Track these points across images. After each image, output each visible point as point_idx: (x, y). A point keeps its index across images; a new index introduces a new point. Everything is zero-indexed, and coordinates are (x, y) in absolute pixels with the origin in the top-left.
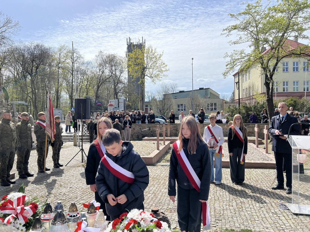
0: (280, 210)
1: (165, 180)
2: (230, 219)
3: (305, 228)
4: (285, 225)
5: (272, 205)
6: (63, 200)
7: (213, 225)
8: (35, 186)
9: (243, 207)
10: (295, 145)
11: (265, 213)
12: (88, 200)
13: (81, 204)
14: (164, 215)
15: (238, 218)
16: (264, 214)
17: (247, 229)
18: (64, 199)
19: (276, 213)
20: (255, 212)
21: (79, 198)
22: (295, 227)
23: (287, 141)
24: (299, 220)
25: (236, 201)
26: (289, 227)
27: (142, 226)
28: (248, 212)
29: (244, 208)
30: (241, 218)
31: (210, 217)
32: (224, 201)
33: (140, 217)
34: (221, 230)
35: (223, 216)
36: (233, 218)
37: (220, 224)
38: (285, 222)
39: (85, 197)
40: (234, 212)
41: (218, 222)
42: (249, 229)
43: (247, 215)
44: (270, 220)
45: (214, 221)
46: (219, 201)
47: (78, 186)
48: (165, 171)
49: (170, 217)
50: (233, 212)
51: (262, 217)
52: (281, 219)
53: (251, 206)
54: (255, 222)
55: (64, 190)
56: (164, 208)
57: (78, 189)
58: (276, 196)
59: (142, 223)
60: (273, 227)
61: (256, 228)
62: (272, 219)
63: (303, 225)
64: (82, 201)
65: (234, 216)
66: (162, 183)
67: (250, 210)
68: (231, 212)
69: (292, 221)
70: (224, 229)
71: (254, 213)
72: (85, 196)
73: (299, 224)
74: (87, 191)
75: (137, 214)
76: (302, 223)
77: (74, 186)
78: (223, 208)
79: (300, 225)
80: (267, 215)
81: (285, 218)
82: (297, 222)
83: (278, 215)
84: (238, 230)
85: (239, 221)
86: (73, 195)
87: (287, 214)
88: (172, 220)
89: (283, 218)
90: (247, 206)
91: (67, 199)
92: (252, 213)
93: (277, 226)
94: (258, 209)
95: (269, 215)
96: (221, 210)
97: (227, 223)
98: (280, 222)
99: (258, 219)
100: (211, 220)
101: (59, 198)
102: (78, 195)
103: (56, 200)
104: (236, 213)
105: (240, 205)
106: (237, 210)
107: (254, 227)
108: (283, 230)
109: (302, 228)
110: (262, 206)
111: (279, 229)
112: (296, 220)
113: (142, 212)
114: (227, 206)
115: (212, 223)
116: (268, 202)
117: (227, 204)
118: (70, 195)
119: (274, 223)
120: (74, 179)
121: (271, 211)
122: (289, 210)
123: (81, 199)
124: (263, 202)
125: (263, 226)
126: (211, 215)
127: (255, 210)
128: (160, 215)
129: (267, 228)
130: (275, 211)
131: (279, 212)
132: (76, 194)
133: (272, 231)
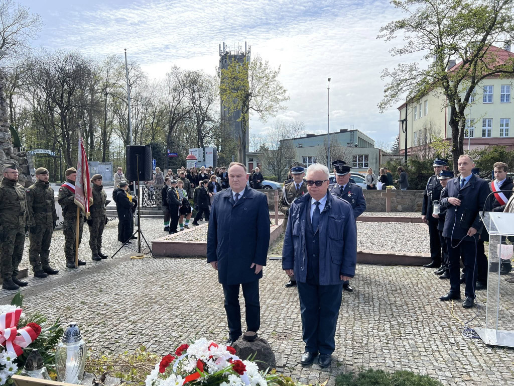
0: (464, 339)
1: (273, 283)
2: (378, 352)
3: (506, 371)
4: (470, 365)
5: (451, 330)
6: (103, 314)
7: (349, 363)
8: (59, 290)
9: (402, 332)
10: (494, 229)
11: (438, 342)
12: (143, 316)
13: (131, 323)
14: (265, 345)
15: (392, 350)
16: (437, 346)
17: (406, 371)
18: (104, 313)
19: (457, 344)
20: (421, 341)
21: (128, 312)
22: (488, 369)
23: (482, 221)
24: (496, 357)
25: (390, 322)
26: (478, 369)
27: (209, 370)
28: (410, 342)
29: (403, 335)
30: (396, 351)
31: (345, 349)
32: (370, 322)
33: (208, 353)
34: (361, 370)
35: (366, 348)
36: (384, 350)
37: (361, 361)
38: (472, 359)
39: (138, 311)
40: (386, 341)
41: (357, 356)
42: (409, 370)
43: (408, 345)
44: (445, 355)
45: (351, 355)
46: (362, 322)
47: (129, 291)
48: (276, 269)
49: (277, 347)
50: (384, 341)
51: (433, 350)
52: (465, 354)
53: (416, 331)
54: (420, 358)
55: (105, 299)
56: (268, 331)
57: (128, 297)
58: (459, 314)
59: (210, 364)
60: (451, 368)
61: (422, 368)
62: (449, 354)
63: (502, 365)
64: (134, 317)
65: (386, 348)
66: (268, 289)
67: (413, 337)
68: (380, 341)
69: (483, 358)
70: (367, 369)
71: (419, 343)
72: (140, 308)
73: (495, 364)
74: (143, 301)
75: (203, 348)
76: (500, 363)
77: (123, 291)
78: (368, 333)
79: (497, 365)
80: (441, 347)
81: (473, 353)
82: (493, 360)
83: (461, 348)
84: (390, 372)
85: (393, 356)
86: (119, 306)
87: (476, 347)
88: (280, 351)
89: (469, 353)
90: (409, 330)
91: (109, 313)
92: (416, 342)
93: (458, 365)
94: (427, 336)
95: (445, 346)
96: (364, 336)
97: (371, 358)
98: (463, 359)
99: (425, 354)
100: (346, 353)
101: (95, 310)
102: (128, 307)
103: (91, 314)
104: (389, 342)
105: (397, 329)
106: (390, 337)
107: (418, 366)
108: (468, 373)
109: (500, 370)
110: (434, 330)
111: (460, 372)
112: (491, 357)
113: (211, 345)
114: (374, 331)
115: (347, 358)
116: (445, 324)
117: (375, 327)
118: (114, 307)
119: (453, 360)
120: (124, 279)
121: (449, 340)
122: (479, 338)
123: (133, 313)
124: (437, 325)
125: (434, 366)
126: (346, 346)
127: (421, 338)
128: (258, 345)
129: (440, 370)
130: (456, 341)
131: (463, 342)
132: (125, 305)
133: (448, 374)
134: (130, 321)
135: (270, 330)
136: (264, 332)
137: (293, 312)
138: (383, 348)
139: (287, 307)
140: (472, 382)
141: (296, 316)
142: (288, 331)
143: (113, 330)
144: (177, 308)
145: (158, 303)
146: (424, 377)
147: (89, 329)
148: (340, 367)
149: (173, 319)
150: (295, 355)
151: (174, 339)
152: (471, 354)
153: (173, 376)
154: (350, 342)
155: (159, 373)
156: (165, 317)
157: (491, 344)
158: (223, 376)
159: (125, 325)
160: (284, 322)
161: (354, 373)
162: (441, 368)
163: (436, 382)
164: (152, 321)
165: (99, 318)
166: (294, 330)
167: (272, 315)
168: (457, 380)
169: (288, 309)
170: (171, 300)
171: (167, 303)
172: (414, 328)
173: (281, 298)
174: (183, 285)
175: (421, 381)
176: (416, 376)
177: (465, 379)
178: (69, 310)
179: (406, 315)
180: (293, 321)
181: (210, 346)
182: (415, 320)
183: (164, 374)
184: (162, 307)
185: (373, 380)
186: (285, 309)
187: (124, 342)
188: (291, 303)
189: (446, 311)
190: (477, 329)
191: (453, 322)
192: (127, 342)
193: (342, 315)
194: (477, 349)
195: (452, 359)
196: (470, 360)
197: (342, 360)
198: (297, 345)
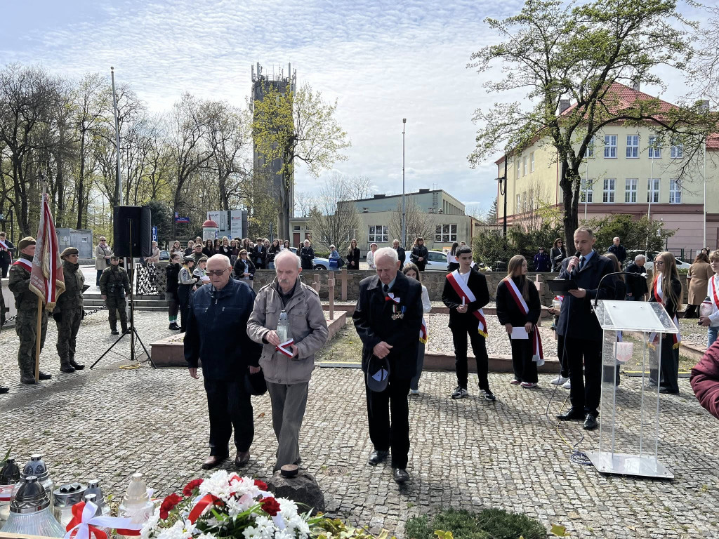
0: (572, 466)
1: (325, 400)
2: (462, 487)
3: (623, 505)
4: (579, 499)
5: (556, 455)
6: (77, 449)
7: (423, 503)
8: (10, 415)
9: (494, 460)
10: (610, 323)
11: (540, 471)
12: (137, 449)
13: (119, 459)
14: (310, 482)
15: (480, 484)
16: (538, 476)
17: (496, 509)
18: (79, 446)
19: (563, 473)
20: (518, 470)
21: (115, 444)
22: (601, 503)
23: (594, 312)
24: (611, 488)
25: (479, 447)
26: (588, 504)
27: (230, 511)
28: (504, 472)
29: (495, 463)
30: (486, 485)
31: (419, 485)
32: (453, 448)
33: (228, 489)
34: (439, 512)
35: (447, 482)
36: (469, 484)
37: (439, 499)
38: (581, 492)
39: (130, 442)
40: (473, 472)
41: (435, 494)
42: (501, 508)
43: (501, 476)
44: (548, 488)
45: (427, 492)
46: (442, 447)
47: (116, 415)
48: (328, 380)
49: (328, 486)
50: (471, 472)
51: (532, 482)
52: (572, 485)
53: (511, 458)
54: (516, 493)
55: (80, 426)
56: (316, 464)
57: (115, 423)
58: (568, 434)
59: (231, 503)
60: (554, 504)
61: (518, 506)
62: (552, 486)
63: (618, 498)
64: (123, 452)
65: (472, 481)
66: (317, 407)
67: (508, 466)
69: (596, 489)
70: (447, 509)
71: (516, 473)
72: (132, 438)
73: (610, 497)
74: (138, 428)
75: (222, 482)
76: (617, 495)
77: (107, 416)
78: (450, 462)
79: (612, 498)
80: (543, 477)
81: (583, 484)
82: (608, 492)
83: (568, 478)
84: (477, 511)
85: (481, 492)
86: (102, 437)
87: (587, 475)
88: (332, 491)
89: (578, 483)
90: (503, 457)
91: (86, 447)
92: (512, 472)
93: (563, 500)
94: (526, 463)
95: (547, 475)
96: (445, 467)
97: (453, 495)
98: (570, 492)
99: (522, 487)
100: (420, 490)
101: (65, 444)
102: (115, 437)
103: (60, 449)
104: (477, 473)
105: (487, 456)
106: (479, 466)
107: (513, 503)
108: (576, 510)
109: (616, 505)
110: (534, 456)
111: (566, 508)
112: (606, 489)
113: (233, 478)
114: (458, 459)
115: (421, 497)
116: (550, 448)
117: (459, 454)
118: (95, 438)
119: (557, 494)
120: (110, 398)
121: (553, 468)
122: (591, 465)
123: (121, 445)
124: (539, 449)
125: (533, 502)
126: (420, 480)
127: (518, 466)
128: (301, 482)
129: (541, 506)
130: (561, 469)
131: (571, 469)
132: (110, 435)
133: (551, 512)
134: (117, 458)
135: (319, 463)
136: (310, 466)
137: (350, 437)
138: (469, 481)
139: (343, 431)
140: (581, 521)
141: (355, 443)
142: (343, 464)
143: (92, 470)
144: (188, 437)
145: (160, 430)
146: (519, 516)
147: (56, 469)
148: (412, 509)
149: (182, 453)
150: (352, 495)
151: (183, 479)
152: (581, 485)
153: (179, 523)
154: (426, 475)
155: (159, 520)
156: (170, 449)
157: (606, 471)
158: (249, 518)
159: (110, 463)
160: (339, 451)
161: (430, 515)
162: (543, 504)
163: (534, 523)
164: (150, 456)
165: (72, 454)
166: (351, 462)
167: (322, 442)
168: (561, 519)
169: (344, 434)
170: (178, 426)
171: (173, 430)
172: (510, 455)
173: (335, 419)
174: (196, 405)
175: (515, 522)
176: (508, 515)
177: (572, 517)
178: (27, 444)
179: (499, 437)
180: (350, 449)
181: (232, 480)
182: (511, 444)
183: (166, 521)
184: (166, 436)
185: (454, 523)
186: (340, 434)
187: (109, 487)
188: (348, 426)
189: (551, 430)
190: (588, 453)
191: (559, 444)
192: (114, 486)
193: (417, 439)
194: (588, 479)
195: (557, 492)
196: (578, 492)
197: (414, 499)
198: (355, 482)
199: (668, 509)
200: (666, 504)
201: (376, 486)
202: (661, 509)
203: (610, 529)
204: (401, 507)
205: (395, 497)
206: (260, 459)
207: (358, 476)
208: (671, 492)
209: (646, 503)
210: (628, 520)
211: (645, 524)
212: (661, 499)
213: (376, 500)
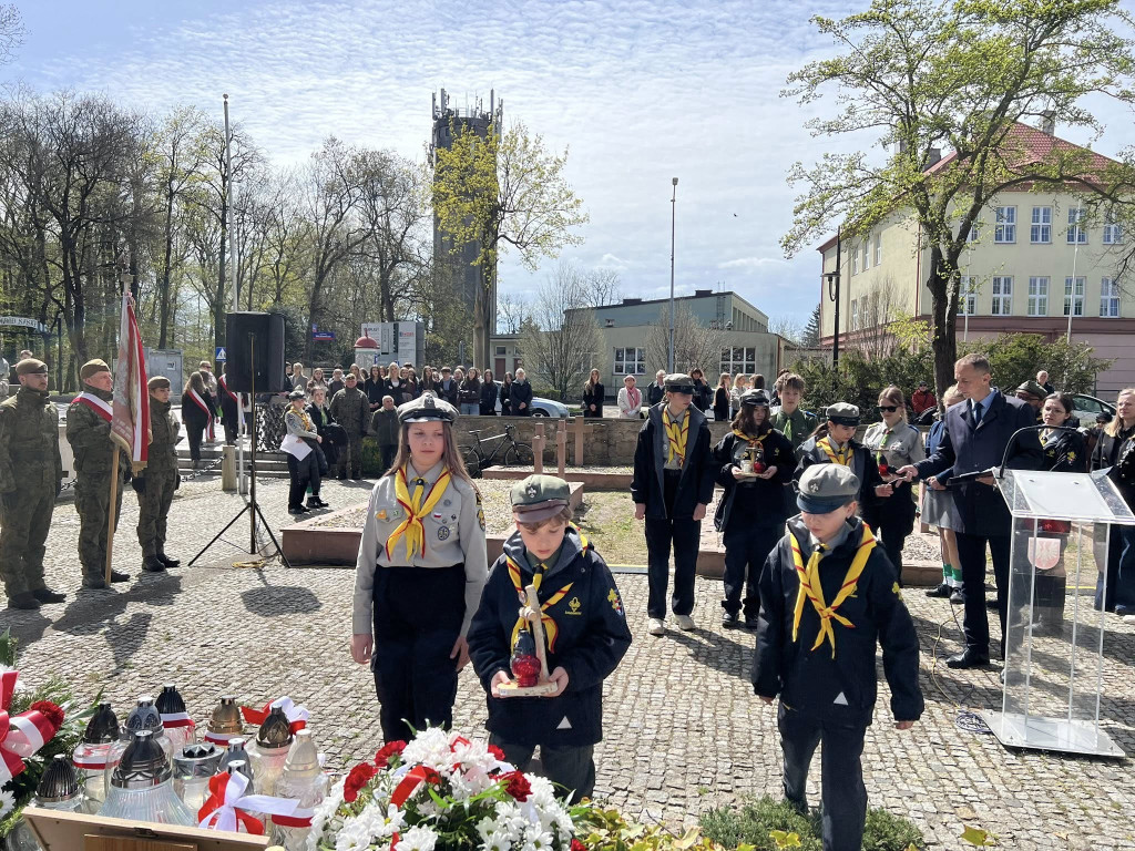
0: (958, 735)
3: (1046, 799)
4: (973, 786)
5: (931, 717)
7: (724, 787)
8: (70, 637)
10: (1023, 505)
11: (907, 743)
12: (268, 692)
16: (905, 750)
19: (946, 746)
21: (235, 684)
22: (1010, 795)
24: (1025, 771)
26: (988, 796)
27: (454, 792)
31: (714, 759)
33: (450, 758)
34: (748, 802)
35: (759, 755)
37: (749, 782)
38: (976, 775)
39: (257, 682)
41: (741, 774)
44: (922, 769)
45: (728, 771)
46: (748, 701)
47: (233, 639)
51: (896, 759)
52: (961, 765)
54: (871, 775)
55: (179, 656)
57: (232, 652)
58: (949, 684)
59: (456, 780)
60: (934, 795)
61: (875, 796)
63: (1037, 787)
64: (248, 696)
69: (1001, 773)
70: (760, 798)
72: (260, 676)
73: (1023, 785)
74: (268, 660)
75: (440, 746)
76: (1034, 782)
77: (219, 640)
78: (762, 724)
79: (1027, 787)
80: (913, 752)
81: (978, 763)
82: (1020, 777)
83: (953, 753)
86: (212, 672)
87: (984, 750)
89: (969, 763)
93: (947, 789)
94: (884, 728)
95: (920, 748)
96: (755, 732)
97: (770, 777)
98: (959, 776)
99: (880, 766)
100: (716, 767)
101: (158, 682)
102: (233, 673)
103: (149, 690)
108: (969, 804)
109: (1034, 798)
111: (953, 802)
112: (1015, 772)
113: (457, 741)
115: (720, 778)
118: (202, 674)
119: (938, 779)
120: (221, 613)
121: (929, 737)
122: (990, 733)
123: (244, 687)
125: (899, 790)
126: (716, 751)
129: (912, 798)
130: (942, 738)
131: (958, 740)
132: (225, 670)
133: (929, 806)
140: (978, 822)
144: (345, 676)
145: (301, 664)
148: (706, 796)
149: (338, 700)
150: (609, 772)
151: (343, 742)
152: (975, 766)
154: (725, 743)
156: (320, 694)
157: (1015, 743)
161: (735, 808)
162: (915, 794)
163: (904, 823)
168: (946, 818)
170: (330, 658)
171: (322, 665)
177: (964, 816)
178: (97, 681)
181: (454, 744)
184: (312, 673)
185: (776, 820)
190: (984, 714)
191: (935, 699)
193: (707, 687)
194: (987, 755)
195: (936, 776)
196: (972, 777)
197: (709, 781)
198: (611, 753)
199: (1118, 806)
200: (1114, 797)
201: (646, 759)
202: (1107, 805)
203: (1027, 836)
204: (688, 793)
205: (677, 777)
206: (461, 712)
207: (617, 742)
208: (1120, 779)
209: (1082, 795)
210: (1055, 822)
211: (1083, 829)
212: (1106, 789)
213: (648, 781)
